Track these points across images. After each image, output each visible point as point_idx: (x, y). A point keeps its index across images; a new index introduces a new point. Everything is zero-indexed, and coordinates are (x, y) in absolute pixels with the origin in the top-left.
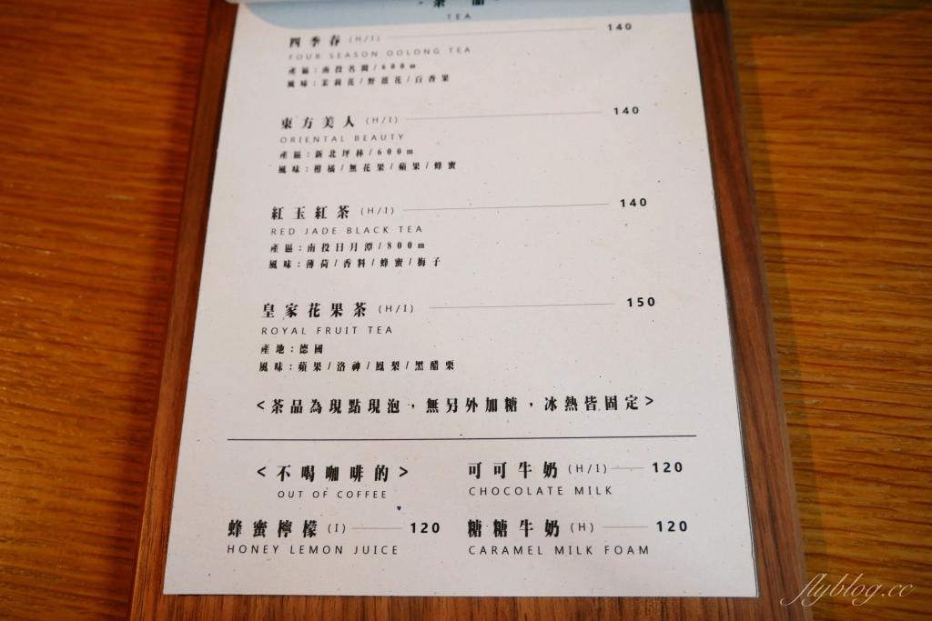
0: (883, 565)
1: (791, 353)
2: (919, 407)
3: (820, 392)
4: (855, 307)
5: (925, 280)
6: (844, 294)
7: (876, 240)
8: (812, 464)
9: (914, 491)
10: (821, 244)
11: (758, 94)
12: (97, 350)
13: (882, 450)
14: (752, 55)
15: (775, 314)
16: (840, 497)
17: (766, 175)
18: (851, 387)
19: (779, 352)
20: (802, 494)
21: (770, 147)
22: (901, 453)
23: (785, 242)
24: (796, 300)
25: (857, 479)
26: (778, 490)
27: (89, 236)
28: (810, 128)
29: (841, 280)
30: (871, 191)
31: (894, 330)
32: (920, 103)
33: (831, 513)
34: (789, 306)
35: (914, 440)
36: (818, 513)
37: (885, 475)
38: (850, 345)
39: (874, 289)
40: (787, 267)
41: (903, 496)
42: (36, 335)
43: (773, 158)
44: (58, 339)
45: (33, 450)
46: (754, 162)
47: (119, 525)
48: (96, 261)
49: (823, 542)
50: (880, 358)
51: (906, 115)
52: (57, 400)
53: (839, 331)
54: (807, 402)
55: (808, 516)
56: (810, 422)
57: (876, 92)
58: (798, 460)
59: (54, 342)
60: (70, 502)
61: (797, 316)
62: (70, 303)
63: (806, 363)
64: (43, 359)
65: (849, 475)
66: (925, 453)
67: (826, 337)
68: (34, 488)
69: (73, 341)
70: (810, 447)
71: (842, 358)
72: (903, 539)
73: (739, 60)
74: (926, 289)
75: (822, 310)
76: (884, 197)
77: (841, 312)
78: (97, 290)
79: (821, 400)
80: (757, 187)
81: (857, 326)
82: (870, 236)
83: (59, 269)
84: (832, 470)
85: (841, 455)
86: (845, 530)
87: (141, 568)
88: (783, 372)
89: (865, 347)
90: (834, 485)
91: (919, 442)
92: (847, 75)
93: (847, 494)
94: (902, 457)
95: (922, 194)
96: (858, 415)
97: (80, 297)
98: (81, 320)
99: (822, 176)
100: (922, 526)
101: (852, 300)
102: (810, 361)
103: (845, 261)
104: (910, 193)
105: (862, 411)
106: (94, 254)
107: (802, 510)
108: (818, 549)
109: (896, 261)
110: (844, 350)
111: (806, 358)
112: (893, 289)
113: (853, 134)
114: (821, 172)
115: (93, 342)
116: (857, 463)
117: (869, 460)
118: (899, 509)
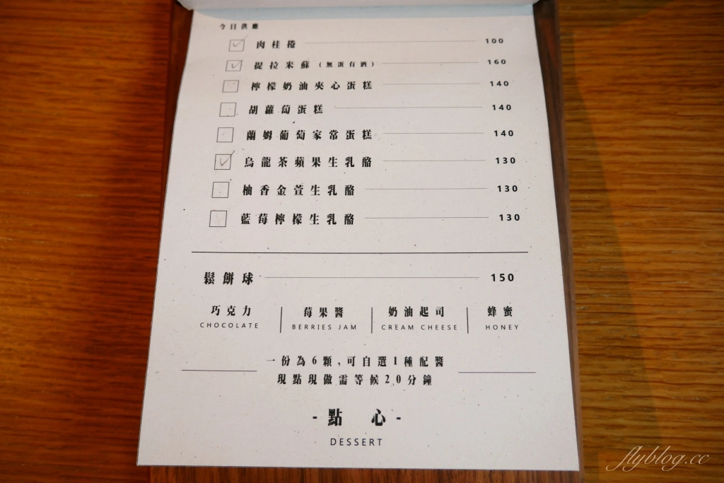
0: (626, 410)
2: (650, 305)
3: (587, 301)
4: (609, 240)
5: (654, 217)
6: (601, 231)
7: (622, 190)
9: (645, 362)
10: (586, 196)
13: (626, 336)
16: (598, 370)
22: (637, 337)
25: (609, 357)
28: (577, 108)
29: (599, 221)
30: (619, 154)
31: (633, 254)
32: (653, 84)
35: (646, 328)
37: (627, 353)
38: (605, 267)
39: (623, 226)
41: (638, 365)
45: (61, 385)
51: (643, 94)
53: (598, 257)
57: (623, 77)
59: (60, 308)
62: (66, 279)
66: (652, 336)
67: (590, 262)
71: (600, 277)
72: (638, 393)
74: (655, 223)
75: (587, 244)
76: (628, 158)
77: (599, 244)
78: (84, 267)
79: (587, 306)
81: (610, 253)
82: (618, 187)
83: (53, 253)
84: (594, 353)
86: (603, 390)
89: (615, 267)
90: (596, 362)
93: (604, 367)
95: (654, 154)
96: (610, 315)
97: (72, 273)
98: (77, 291)
99: (585, 145)
101: (606, 234)
102: (580, 280)
103: (602, 207)
104: (646, 154)
105: (613, 311)
109: (636, 205)
110: (601, 270)
112: (634, 225)
113: (607, 111)
114: (585, 142)
115: (89, 306)
116: (609, 346)
117: (618, 343)
118: (636, 374)
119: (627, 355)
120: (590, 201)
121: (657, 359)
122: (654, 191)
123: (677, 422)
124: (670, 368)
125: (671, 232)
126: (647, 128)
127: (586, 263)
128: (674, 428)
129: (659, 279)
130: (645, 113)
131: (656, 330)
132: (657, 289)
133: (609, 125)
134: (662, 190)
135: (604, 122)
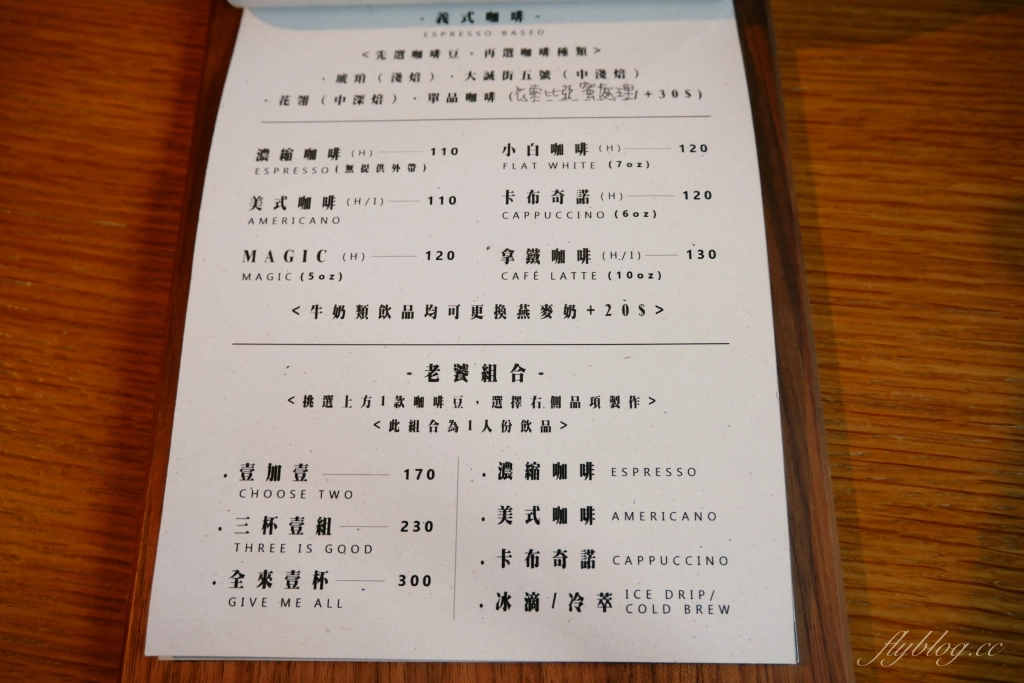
1: (837, 402)
2: (969, 459)
3: (868, 443)
4: (905, 352)
5: (978, 324)
6: (892, 338)
7: (927, 280)
8: (857, 520)
9: (962, 549)
10: (870, 285)
11: (803, 122)
12: (85, 392)
13: (930, 505)
14: (797, 79)
15: (819, 359)
16: (885, 556)
17: (812, 210)
18: (900, 438)
19: (823, 400)
20: (845, 552)
21: (816, 179)
22: (950, 508)
23: (832, 281)
24: (842, 344)
25: (903, 536)
26: (821, 549)
27: (76, 266)
28: (859, 159)
29: (889, 323)
30: (922, 228)
31: (944, 377)
32: (973, 134)
33: (876, 573)
34: (835, 351)
35: (963, 495)
36: (862, 572)
37: (933, 532)
38: (898, 393)
39: (925, 333)
40: (833, 308)
41: (950, 554)
42: (15, 374)
43: (819, 191)
44: (41, 379)
45: (12, 501)
46: (799, 195)
47: (108, 585)
48: (84, 294)
49: (868, 603)
50: (929, 407)
51: (959, 147)
52: (39, 446)
53: (886, 378)
54: (853, 453)
55: (852, 576)
56: (856, 475)
57: (928, 122)
58: (843, 515)
59: (36, 383)
60: (54, 559)
61: (843, 362)
62: (54, 340)
63: (852, 412)
64: (24, 402)
65: (896, 532)
66: (975, 509)
67: (873, 384)
68: (14, 543)
69: (57, 381)
70: (854, 502)
71: (890, 407)
72: (950, 600)
73: (785, 85)
74: (978, 334)
75: (869, 355)
76: (936, 235)
77: (889, 357)
78: (85, 326)
79: (868, 452)
80: (803, 222)
81: (907, 373)
82: (920, 276)
83: (41, 302)
84: (878, 527)
85: (887, 511)
86: (891, 591)
87: (133, 632)
88: (829, 422)
89: (914, 395)
90: (880, 542)
91: (968, 496)
92: (898, 102)
93: (894, 552)
94: (951, 513)
95: (975, 232)
96: (905, 468)
97: (65, 333)
98: (67, 359)
99: (870, 212)
100: (971, 586)
101: (901, 344)
102: (857, 410)
103: (895, 303)
104: (962, 231)
105: (909, 463)
106: (82, 286)
107: (846, 570)
108: (862, 611)
109: (948, 304)
110: (892, 398)
111: (852, 407)
112: (944, 333)
113: (903, 167)
114: (870, 206)
115: (81, 384)
116: (904, 519)
117: (916, 515)
118: (947, 569)
119: (932, 536)
120: (874, 292)
121: (982, 547)
122: (976, 286)
123: (1016, 655)
124: (1005, 564)
125: (1003, 349)
126: (965, 194)
127: (868, 385)
128: (1011, 666)
129: (985, 419)
130: (962, 174)
131: (981, 499)
132: (983, 435)
133: (906, 186)
134: (988, 285)
135: (898, 182)
